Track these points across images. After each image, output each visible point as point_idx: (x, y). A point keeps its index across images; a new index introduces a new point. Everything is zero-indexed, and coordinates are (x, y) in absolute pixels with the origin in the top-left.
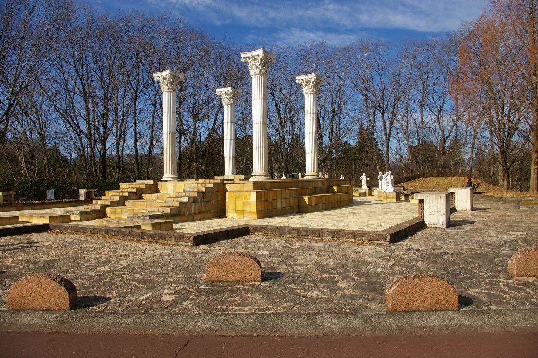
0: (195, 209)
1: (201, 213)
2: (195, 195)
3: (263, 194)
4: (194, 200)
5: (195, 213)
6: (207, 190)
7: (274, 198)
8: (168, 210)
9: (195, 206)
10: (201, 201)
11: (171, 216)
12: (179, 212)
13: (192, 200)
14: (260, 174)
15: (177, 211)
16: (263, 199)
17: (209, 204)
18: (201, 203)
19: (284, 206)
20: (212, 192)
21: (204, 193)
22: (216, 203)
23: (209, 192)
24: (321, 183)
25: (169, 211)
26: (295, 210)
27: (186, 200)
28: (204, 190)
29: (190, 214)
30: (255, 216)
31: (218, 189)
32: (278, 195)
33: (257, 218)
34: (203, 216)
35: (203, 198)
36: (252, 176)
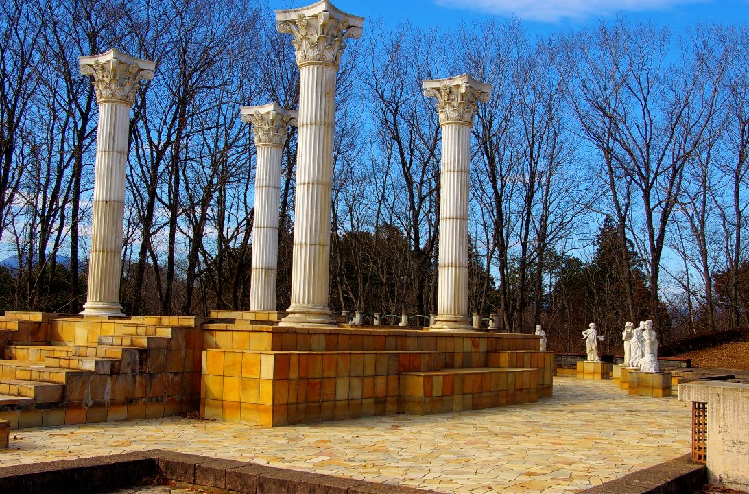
0: (113, 391)
1: (130, 401)
2: (118, 353)
3: (294, 360)
4: (112, 366)
5: (113, 403)
6: (153, 346)
7: (326, 375)
8: (29, 392)
9: (114, 382)
10: (133, 371)
11: (39, 406)
12: (63, 397)
13: (106, 368)
14: (304, 310)
15: (57, 396)
16: (294, 374)
17: (157, 379)
18: (134, 376)
19: (357, 394)
20: (169, 349)
21: (143, 351)
22: (177, 378)
23: (159, 349)
24: (468, 342)
25: (32, 394)
26: (389, 407)
27: (89, 366)
28: (144, 342)
29: (98, 405)
30: (267, 418)
31: (187, 344)
32: (341, 365)
33: (275, 424)
34: (135, 409)
35: (141, 364)
36: (287, 314)
